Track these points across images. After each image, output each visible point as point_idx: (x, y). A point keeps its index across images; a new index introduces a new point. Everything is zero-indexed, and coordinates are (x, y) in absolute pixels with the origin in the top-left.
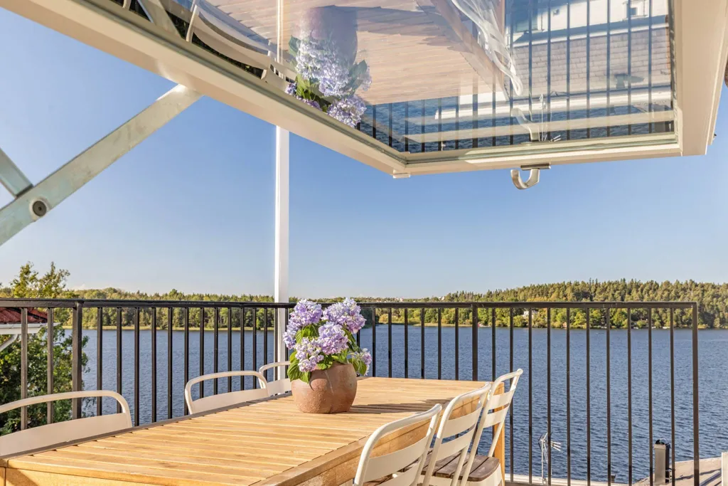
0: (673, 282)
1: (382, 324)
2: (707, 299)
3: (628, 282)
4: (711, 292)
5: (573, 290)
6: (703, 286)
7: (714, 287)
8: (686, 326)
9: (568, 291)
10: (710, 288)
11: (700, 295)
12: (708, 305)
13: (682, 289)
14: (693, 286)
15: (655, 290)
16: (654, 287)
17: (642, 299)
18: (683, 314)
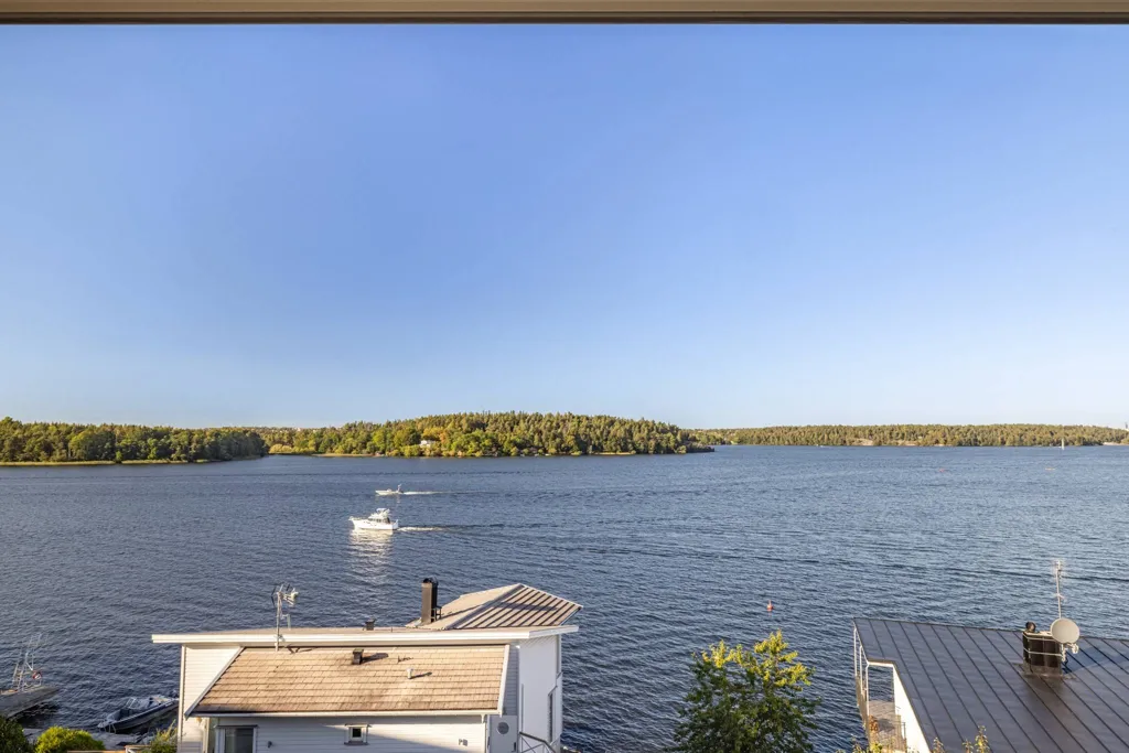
0: (555, 414)
1: (272, 454)
2: (582, 430)
3: (516, 414)
4: (585, 423)
5: (468, 421)
6: (579, 418)
7: (587, 419)
8: (564, 453)
9: (463, 421)
10: (584, 420)
11: (577, 426)
12: (583, 434)
13: (562, 421)
14: (571, 417)
16: (539, 418)
17: (528, 429)
18: (562, 442)
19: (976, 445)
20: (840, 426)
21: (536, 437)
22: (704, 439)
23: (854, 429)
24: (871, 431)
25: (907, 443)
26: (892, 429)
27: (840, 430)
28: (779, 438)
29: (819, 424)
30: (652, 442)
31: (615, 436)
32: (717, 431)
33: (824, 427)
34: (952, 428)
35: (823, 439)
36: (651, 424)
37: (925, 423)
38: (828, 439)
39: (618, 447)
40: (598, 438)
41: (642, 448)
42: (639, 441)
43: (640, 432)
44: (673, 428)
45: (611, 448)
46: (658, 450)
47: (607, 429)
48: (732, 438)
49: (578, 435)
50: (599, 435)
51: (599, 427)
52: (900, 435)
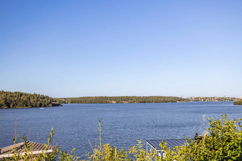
2: (8, 97)
4: (9, 95)
6: (7, 93)
7: (11, 93)
10: (9, 93)
11: (6, 96)
12: (8, 99)
14: (3, 92)
19: (145, 103)
22: (58, 101)
23: (110, 97)
24: (115, 98)
25: (126, 102)
26: (122, 98)
27: (106, 98)
28: (85, 101)
29: (99, 96)
30: (39, 102)
31: (23, 100)
32: (63, 98)
33: (101, 97)
34: (139, 97)
35: (100, 101)
36: (38, 96)
37: (131, 96)
38: (102, 101)
39: (24, 104)
40: (15, 101)
41: (34, 105)
42: (33, 102)
43: (33, 98)
44: (47, 97)
45: (21, 105)
46: (41, 105)
47: (20, 97)
48: (68, 101)
49: (6, 100)
50: (16, 100)
51: (16, 96)
52: (124, 100)
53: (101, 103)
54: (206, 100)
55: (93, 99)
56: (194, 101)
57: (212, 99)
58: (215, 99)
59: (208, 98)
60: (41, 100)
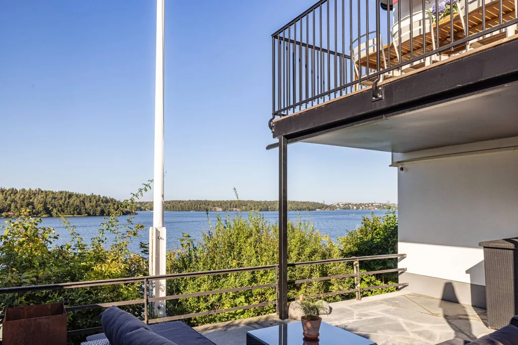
0: (27, 189)
2: (49, 200)
4: (51, 196)
6: (46, 192)
8: (35, 215)
10: (50, 194)
11: (45, 197)
12: (49, 203)
13: (33, 194)
14: (40, 192)
15: (15, 194)
16: (13, 192)
17: (6, 199)
18: (34, 208)
19: (268, 211)
20: (206, 200)
21: (13, 204)
23: (213, 202)
24: (221, 203)
25: (238, 210)
26: (231, 202)
27: (206, 203)
28: (173, 207)
29: (195, 199)
30: (99, 209)
31: (73, 204)
32: (137, 203)
33: (198, 201)
34: (258, 202)
35: (197, 208)
36: (98, 198)
37: (246, 200)
38: (200, 208)
39: (75, 212)
40: (61, 206)
41: (91, 213)
42: (90, 208)
43: (90, 202)
44: (112, 200)
45: (70, 212)
46: (102, 213)
47: (67, 200)
48: (146, 207)
49: (45, 204)
50: (61, 204)
51: (61, 199)
52: (235, 206)
53: (199, 210)
54: (361, 208)
55: (185, 204)
56: (343, 209)
57: (369, 206)
58: (373, 206)
59: (363, 204)
60: (102, 204)
